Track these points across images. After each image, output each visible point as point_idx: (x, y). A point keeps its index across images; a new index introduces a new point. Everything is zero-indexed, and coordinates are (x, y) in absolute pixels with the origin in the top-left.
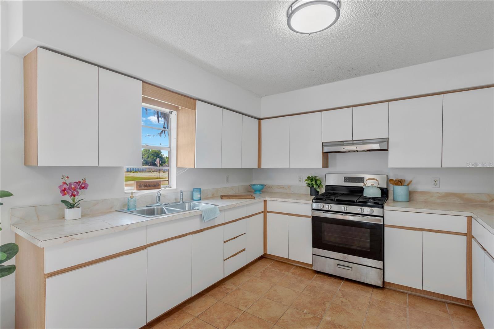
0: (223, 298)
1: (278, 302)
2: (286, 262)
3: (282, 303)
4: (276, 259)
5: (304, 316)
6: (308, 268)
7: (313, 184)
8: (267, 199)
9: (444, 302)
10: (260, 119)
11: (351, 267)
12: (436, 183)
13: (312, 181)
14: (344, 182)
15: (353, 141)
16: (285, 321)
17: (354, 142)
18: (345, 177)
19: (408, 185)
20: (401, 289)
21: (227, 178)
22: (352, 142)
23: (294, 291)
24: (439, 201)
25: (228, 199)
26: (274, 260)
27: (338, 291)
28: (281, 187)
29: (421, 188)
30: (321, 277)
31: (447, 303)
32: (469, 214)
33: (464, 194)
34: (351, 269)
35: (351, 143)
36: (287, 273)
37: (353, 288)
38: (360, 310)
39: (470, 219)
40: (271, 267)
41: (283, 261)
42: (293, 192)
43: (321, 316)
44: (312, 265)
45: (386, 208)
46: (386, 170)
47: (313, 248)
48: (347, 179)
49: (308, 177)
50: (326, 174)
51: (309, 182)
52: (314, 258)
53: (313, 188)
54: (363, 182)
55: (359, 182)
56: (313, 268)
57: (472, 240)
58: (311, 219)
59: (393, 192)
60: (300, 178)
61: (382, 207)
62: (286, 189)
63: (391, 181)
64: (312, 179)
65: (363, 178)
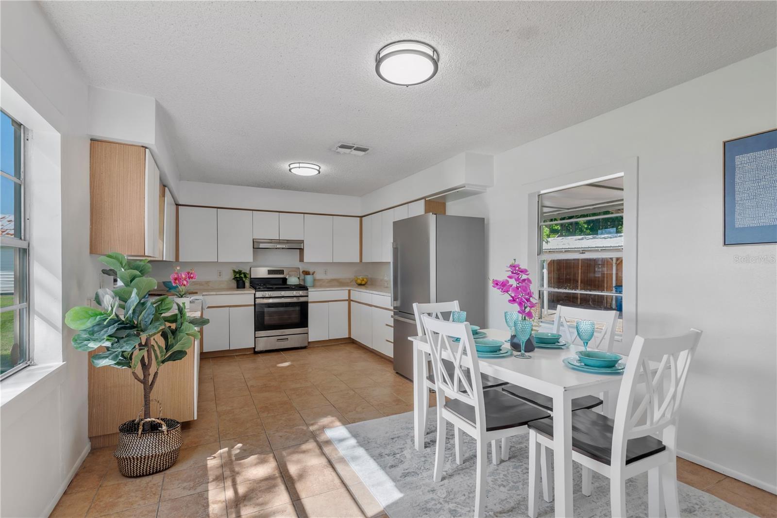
2: (224, 355)
4: (211, 356)
6: (247, 353)
7: (242, 277)
9: (338, 344)
10: (178, 205)
11: (287, 339)
12: (326, 273)
13: (240, 275)
14: (269, 274)
15: (279, 240)
18: (268, 270)
19: (313, 274)
20: (316, 344)
24: (328, 285)
26: (210, 358)
29: (318, 276)
31: (340, 344)
32: (349, 288)
33: (339, 279)
35: (278, 242)
37: (292, 352)
39: (349, 291)
41: (220, 356)
42: (212, 288)
44: (254, 348)
45: (309, 290)
46: (298, 264)
47: (256, 332)
48: (270, 272)
49: (234, 271)
50: (251, 268)
51: (235, 275)
52: (256, 340)
53: (241, 281)
54: (283, 274)
55: (280, 274)
56: (256, 350)
57: (351, 302)
58: (253, 307)
59: (304, 280)
60: (220, 273)
61: (307, 290)
62: (203, 285)
63: (303, 272)
64: (240, 272)
65: (283, 270)
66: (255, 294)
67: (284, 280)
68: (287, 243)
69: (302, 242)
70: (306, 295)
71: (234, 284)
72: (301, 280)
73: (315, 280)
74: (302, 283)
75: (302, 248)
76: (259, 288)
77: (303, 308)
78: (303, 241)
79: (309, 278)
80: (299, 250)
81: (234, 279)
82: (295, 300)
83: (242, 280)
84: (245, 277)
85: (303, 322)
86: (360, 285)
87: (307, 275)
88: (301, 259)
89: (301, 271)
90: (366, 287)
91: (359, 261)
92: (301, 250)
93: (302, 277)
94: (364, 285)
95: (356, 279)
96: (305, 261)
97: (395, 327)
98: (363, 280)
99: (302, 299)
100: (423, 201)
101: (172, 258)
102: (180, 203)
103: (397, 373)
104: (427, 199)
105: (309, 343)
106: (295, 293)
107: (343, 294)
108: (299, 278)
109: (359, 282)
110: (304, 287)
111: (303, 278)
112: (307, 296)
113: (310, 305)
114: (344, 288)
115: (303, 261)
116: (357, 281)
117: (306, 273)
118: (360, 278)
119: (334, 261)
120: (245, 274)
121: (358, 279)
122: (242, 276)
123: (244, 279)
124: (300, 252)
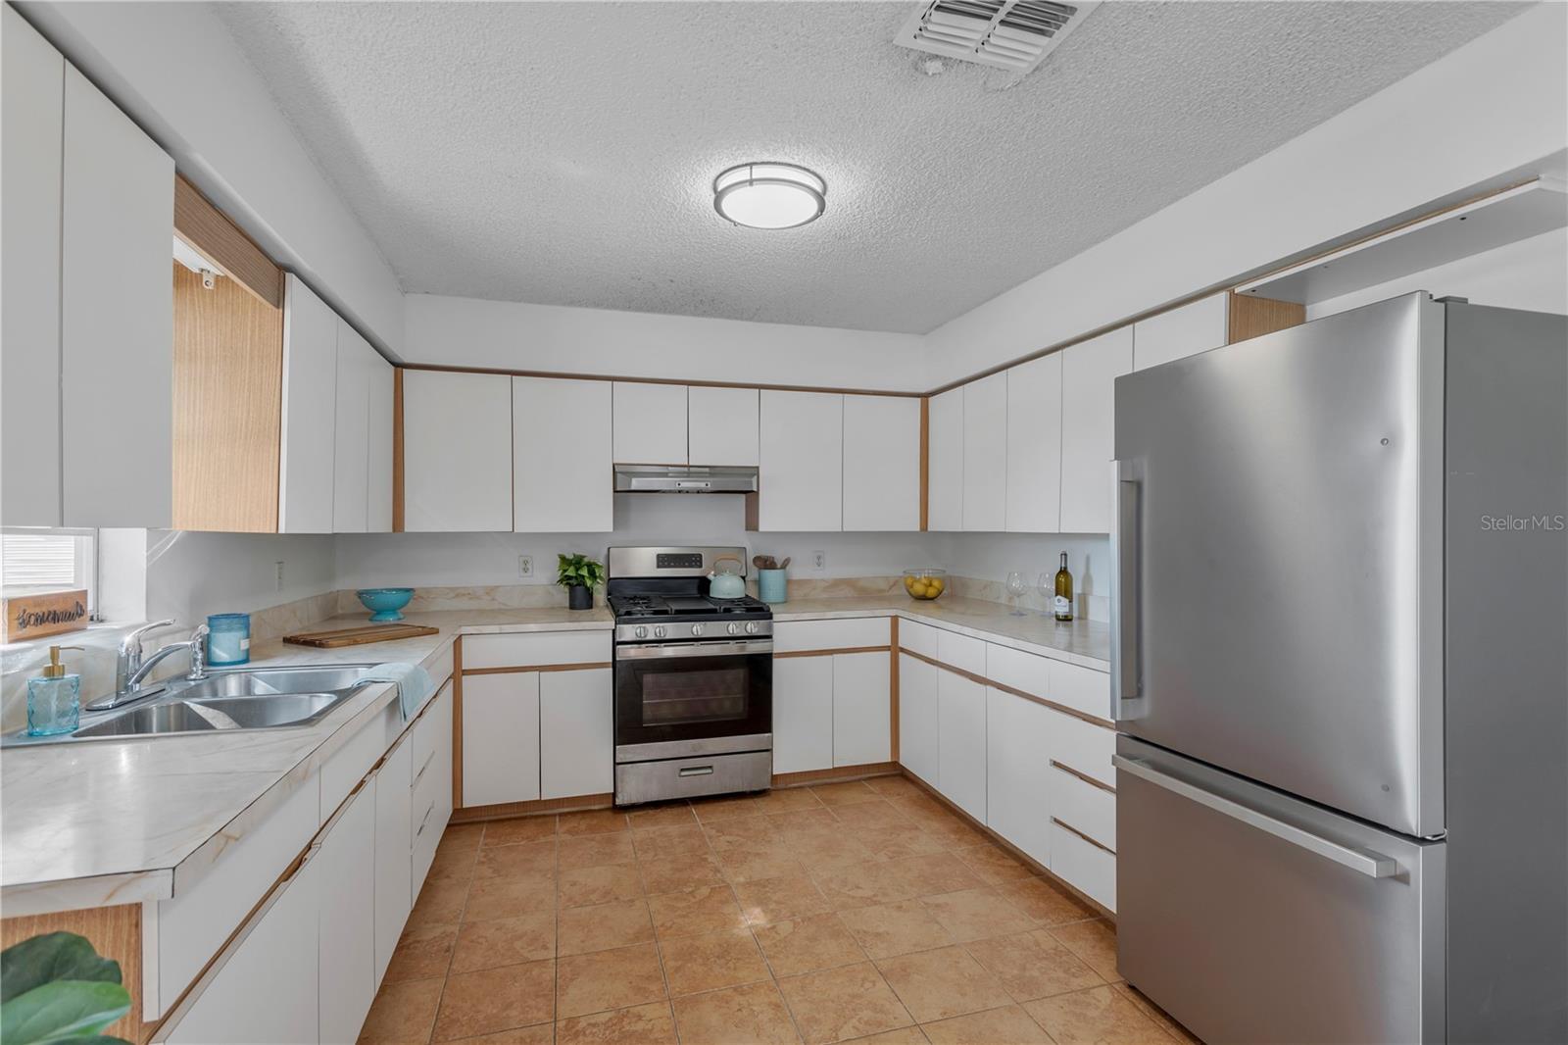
0: (450, 964)
1: (610, 901)
2: (524, 814)
3: (621, 898)
4: (486, 819)
5: (694, 897)
6: (593, 808)
7: (583, 577)
8: (465, 630)
9: (859, 780)
10: (399, 366)
11: (710, 767)
12: (819, 562)
13: (577, 570)
14: (658, 567)
15: (688, 466)
16: (669, 924)
17: (692, 469)
18: (658, 556)
19: (784, 567)
20: (794, 782)
21: (280, 568)
22: (686, 469)
23: (619, 865)
24: (825, 596)
25: (349, 645)
26: (484, 822)
27: (702, 829)
28: (457, 593)
29: (798, 571)
30: (639, 816)
31: (865, 780)
32: (893, 612)
33: (858, 579)
34: (710, 771)
35: (684, 473)
36: (551, 838)
37: (723, 812)
38: (769, 841)
39: (895, 620)
40: (496, 840)
41: (513, 816)
42: (503, 607)
43: (723, 882)
44: (614, 795)
45: (776, 617)
46: (742, 538)
47: (617, 747)
48: (663, 561)
49: (563, 559)
50: (609, 549)
51: (565, 571)
52: (618, 772)
53: (580, 589)
54: (701, 566)
55: (690, 566)
56: (619, 802)
57: (900, 654)
58: (610, 670)
59: (759, 583)
60: (526, 563)
61: (770, 616)
62: (478, 598)
63: (756, 559)
64: (578, 563)
65: (701, 555)
66: (614, 631)
67: (704, 584)
68: (711, 475)
69: (754, 471)
70: (768, 634)
71: (562, 595)
72: (750, 584)
73: (788, 582)
74: (753, 595)
75: (755, 490)
76: (628, 613)
77: (758, 670)
78: (758, 468)
79: (772, 578)
80: (743, 496)
81: (561, 581)
82: (732, 649)
83: (583, 584)
84: (593, 575)
85: (756, 716)
86: (923, 598)
87: (766, 568)
88: (752, 524)
89: (751, 556)
90: (940, 607)
91: (918, 529)
92: (751, 496)
93: (753, 573)
94: (932, 599)
95: (909, 581)
96: (761, 529)
97: (1120, 792)
98: (931, 585)
99: (754, 648)
100: (1222, 297)
101: (382, 524)
102: (407, 360)
103: (1132, 988)
104: (1237, 290)
105: (774, 778)
106: (733, 628)
107: (877, 630)
108: (743, 578)
109: (919, 589)
110: (761, 609)
111: (756, 576)
112: (769, 637)
113: (776, 662)
114: (878, 613)
115: (756, 529)
116: (912, 587)
117: (766, 563)
118: (923, 577)
119: (845, 530)
120: (591, 567)
121: (916, 580)
122: (584, 572)
123: (589, 583)
124: (746, 500)
